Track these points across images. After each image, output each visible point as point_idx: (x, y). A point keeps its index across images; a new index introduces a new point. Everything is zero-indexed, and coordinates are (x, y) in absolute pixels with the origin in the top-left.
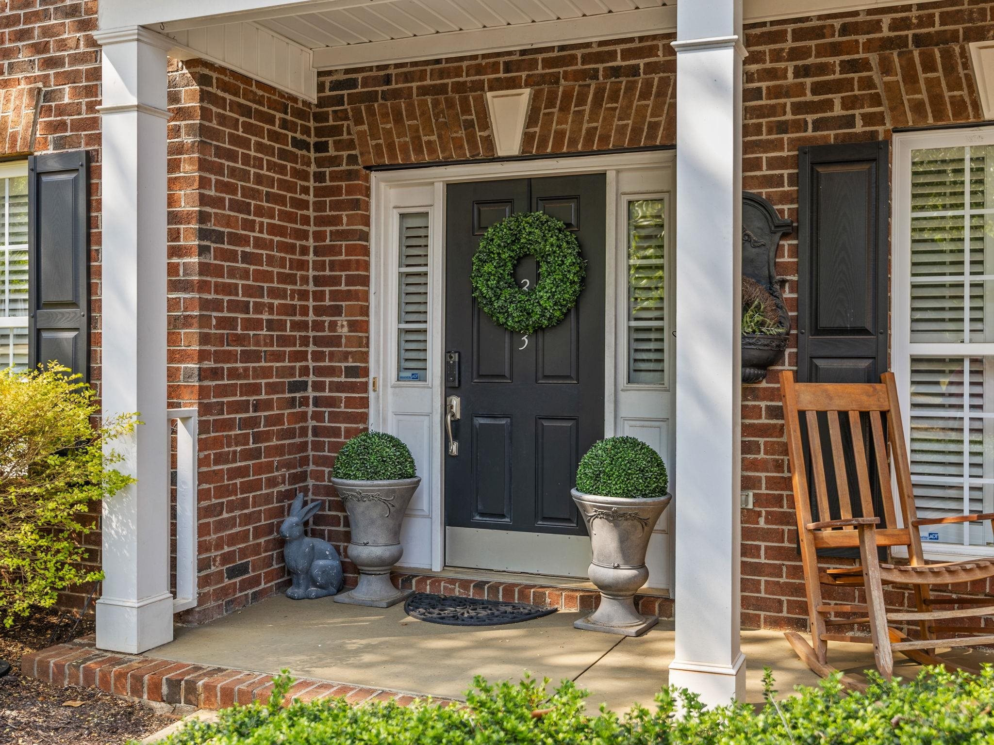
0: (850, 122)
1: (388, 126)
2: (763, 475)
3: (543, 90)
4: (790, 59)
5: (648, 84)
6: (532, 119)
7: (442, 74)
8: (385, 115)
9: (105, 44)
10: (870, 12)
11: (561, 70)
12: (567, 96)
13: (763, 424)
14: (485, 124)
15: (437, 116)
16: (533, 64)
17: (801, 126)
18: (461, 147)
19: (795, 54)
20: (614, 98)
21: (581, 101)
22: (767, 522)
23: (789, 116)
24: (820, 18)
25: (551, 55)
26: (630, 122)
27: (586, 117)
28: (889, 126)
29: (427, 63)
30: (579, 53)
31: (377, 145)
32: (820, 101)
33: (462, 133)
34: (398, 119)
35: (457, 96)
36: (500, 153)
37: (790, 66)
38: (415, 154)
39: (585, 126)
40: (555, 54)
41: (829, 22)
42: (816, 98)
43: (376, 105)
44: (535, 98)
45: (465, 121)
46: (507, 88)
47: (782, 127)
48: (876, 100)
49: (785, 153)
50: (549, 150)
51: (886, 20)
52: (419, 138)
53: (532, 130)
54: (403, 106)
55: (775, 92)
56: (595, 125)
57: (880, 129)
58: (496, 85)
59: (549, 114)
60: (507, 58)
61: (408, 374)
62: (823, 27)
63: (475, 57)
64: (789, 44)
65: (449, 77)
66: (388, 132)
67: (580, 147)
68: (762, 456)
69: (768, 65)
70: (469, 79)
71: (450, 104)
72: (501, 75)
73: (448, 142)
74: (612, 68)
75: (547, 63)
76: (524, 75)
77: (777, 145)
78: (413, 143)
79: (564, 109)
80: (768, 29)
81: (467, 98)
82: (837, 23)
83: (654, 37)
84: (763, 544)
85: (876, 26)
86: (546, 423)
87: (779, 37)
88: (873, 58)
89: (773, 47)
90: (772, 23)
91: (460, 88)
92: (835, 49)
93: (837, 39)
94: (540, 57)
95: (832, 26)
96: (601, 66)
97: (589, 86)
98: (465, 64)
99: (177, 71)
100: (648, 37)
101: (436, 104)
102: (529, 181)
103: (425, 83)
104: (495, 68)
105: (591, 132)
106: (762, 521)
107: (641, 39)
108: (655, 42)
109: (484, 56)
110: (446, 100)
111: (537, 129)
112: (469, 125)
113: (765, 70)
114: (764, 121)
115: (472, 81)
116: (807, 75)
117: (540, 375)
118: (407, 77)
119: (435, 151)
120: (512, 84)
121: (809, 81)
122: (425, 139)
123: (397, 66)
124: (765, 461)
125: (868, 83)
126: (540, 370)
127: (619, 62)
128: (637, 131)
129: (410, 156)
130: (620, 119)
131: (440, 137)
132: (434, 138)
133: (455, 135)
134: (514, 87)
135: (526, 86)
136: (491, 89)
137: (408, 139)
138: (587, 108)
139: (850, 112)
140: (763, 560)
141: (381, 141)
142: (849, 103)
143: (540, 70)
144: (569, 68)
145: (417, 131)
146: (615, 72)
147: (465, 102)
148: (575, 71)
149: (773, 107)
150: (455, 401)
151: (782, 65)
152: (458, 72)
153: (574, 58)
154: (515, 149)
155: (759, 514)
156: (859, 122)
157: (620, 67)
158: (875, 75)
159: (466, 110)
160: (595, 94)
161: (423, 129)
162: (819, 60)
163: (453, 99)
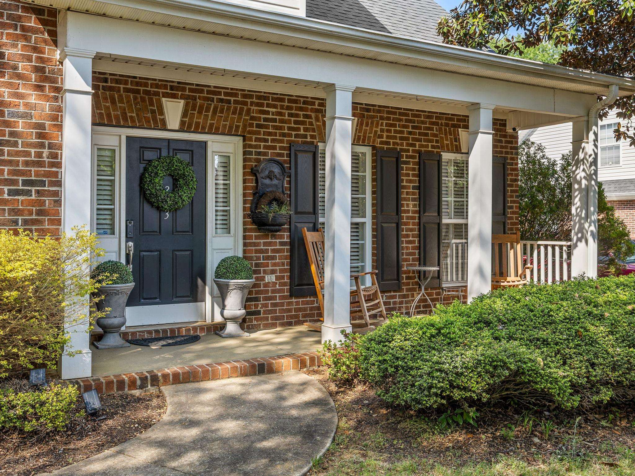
0: (305, 136)
1: (108, 105)
2: (278, 268)
3: (190, 102)
4: (287, 110)
5: (236, 109)
6: (185, 114)
7: (137, 84)
8: (105, 99)
9: (69, 55)
10: (312, 98)
11: (198, 95)
12: (201, 107)
13: (278, 249)
14: (162, 113)
15: (136, 104)
16: (184, 89)
17: (290, 135)
18: (149, 122)
19: (288, 108)
20: (222, 112)
21: (208, 110)
22: (279, 286)
23: (286, 131)
24: (296, 96)
25: (192, 87)
26: (228, 123)
27: (210, 118)
28: (318, 140)
29: (129, 77)
30: (205, 89)
31: (100, 113)
32: (297, 127)
33: (149, 115)
34: (113, 102)
35: (147, 97)
36: (169, 128)
37: (287, 112)
38: (123, 121)
39: (209, 122)
40: (194, 87)
41: (299, 98)
42: (295, 126)
43: (100, 92)
44: (187, 105)
45: (151, 109)
46: (172, 98)
47: (284, 135)
48: (314, 131)
49: (285, 145)
50: (192, 130)
51: (317, 102)
52: (126, 114)
53: (185, 119)
54: (116, 96)
55: (282, 121)
56: (213, 122)
57: (315, 140)
58: (166, 95)
59: (193, 113)
60: (171, 84)
61: (102, 231)
62: (297, 100)
63: (155, 80)
64: (286, 104)
65: (141, 86)
66: (107, 108)
67: (206, 130)
68: (278, 261)
69: (279, 110)
70: (152, 89)
71: (143, 100)
72: (169, 91)
73: (142, 118)
74: (220, 98)
75: (191, 90)
76: (180, 93)
77: (282, 141)
78: (122, 116)
79: (200, 112)
80: (279, 96)
81: (152, 99)
82: (302, 100)
83: (237, 90)
84: (278, 295)
85: (313, 104)
86: (177, 253)
87: (282, 100)
88: (313, 115)
89: (281, 103)
90: (281, 94)
91: (147, 93)
92: (301, 109)
93: (301, 105)
94: (188, 87)
95: (300, 100)
96: (215, 97)
97: (211, 104)
98: (150, 82)
99: (55, 66)
100: (235, 89)
101: (135, 98)
102: (169, 141)
103: (127, 86)
104: (165, 87)
105: (211, 125)
106: (277, 286)
107: (232, 89)
108: (237, 92)
109: (160, 80)
110: (141, 97)
111: (187, 119)
112: (153, 112)
113: (278, 112)
114: (278, 131)
115: (153, 91)
116: (292, 117)
117: (174, 231)
118: (117, 82)
119: (135, 122)
120: (174, 96)
121: (293, 119)
122: (129, 114)
123: (111, 74)
124: (278, 263)
125: (311, 124)
126: (174, 229)
127: (222, 97)
128: (231, 128)
129: (120, 122)
130: (224, 121)
131: (137, 115)
132: (134, 115)
133: (145, 115)
134: (175, 98)
135: (181, 98)
136: (163, 97)
137: (119, 113)
138: (210, 114)
139: (306, 133)
140: (278, 301)
141: (103, 112)
142: (306, 130)
143: (187, 93)
144: (201, 95)
145: (125, 110)
146: (221, 100)
147: (151, 100)
148: (204, 97)
149: (281, 127)
150: (131, 244)
151: (284, 111)
152: (146, 85)
153: (203, 90)
154: (177, 127)
155: (276, 283)
156: (309, 137)
157: (223, 99)
158: (313, 121)
159: (152, 104)
160: (214, 109)
161: (128, 110)
162: (296, 112)
163: (144, 98)
